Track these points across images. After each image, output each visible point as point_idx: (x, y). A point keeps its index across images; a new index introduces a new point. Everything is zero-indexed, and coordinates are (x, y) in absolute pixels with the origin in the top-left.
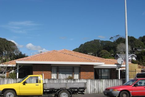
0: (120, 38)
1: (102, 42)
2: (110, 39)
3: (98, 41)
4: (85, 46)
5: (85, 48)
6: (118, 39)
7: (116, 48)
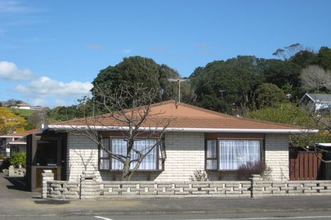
0: (302, 51)
1: (262, 62)
2: (275, 54)
3: (251, 59)
4: (218, 73)
5: (218, 78)
6: (298, 55)
7: (300, 79)
